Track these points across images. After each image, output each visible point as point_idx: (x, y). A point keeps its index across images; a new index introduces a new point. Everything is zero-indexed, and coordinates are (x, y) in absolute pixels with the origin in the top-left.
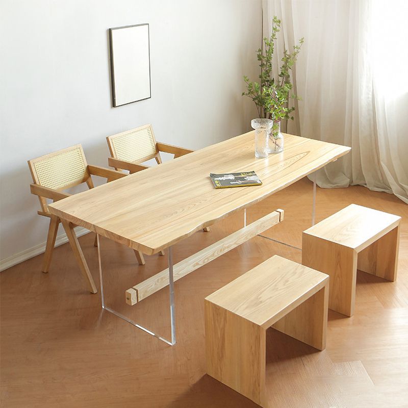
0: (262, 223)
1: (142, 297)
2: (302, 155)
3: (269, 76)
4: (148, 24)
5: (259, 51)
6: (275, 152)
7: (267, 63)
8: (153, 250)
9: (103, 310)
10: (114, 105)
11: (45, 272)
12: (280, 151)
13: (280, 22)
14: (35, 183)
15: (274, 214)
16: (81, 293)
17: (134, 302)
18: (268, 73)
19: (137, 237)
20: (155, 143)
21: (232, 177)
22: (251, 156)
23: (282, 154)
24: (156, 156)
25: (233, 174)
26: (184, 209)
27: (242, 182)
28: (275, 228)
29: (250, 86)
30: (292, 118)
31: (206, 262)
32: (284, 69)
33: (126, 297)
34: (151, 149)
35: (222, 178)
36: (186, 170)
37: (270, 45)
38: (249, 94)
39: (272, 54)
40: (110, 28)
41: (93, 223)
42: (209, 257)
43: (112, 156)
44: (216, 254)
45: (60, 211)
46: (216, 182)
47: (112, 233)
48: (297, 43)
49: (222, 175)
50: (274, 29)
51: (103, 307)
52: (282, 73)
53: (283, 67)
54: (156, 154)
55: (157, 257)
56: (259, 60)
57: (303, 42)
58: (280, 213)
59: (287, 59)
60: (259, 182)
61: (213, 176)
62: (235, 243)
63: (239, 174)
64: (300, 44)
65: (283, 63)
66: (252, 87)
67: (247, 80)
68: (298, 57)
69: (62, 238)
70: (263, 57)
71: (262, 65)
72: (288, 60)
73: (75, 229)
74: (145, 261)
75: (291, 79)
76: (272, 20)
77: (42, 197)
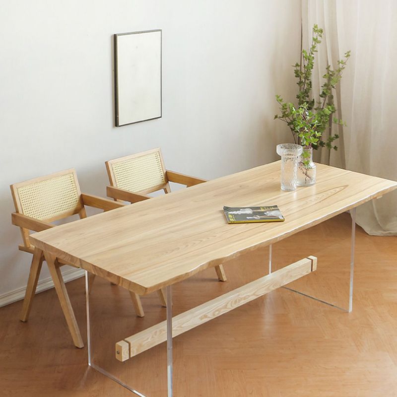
0: (289, 272)
1: (135, 351)
2: (338, 190)
3: (308, 96)
4: (161, 30)
5: (297, 65)
6: (305, 184)
7: (305, 81)
8: (146, 289)
9: (89, 368)
10: (116, 124)
11: (24, 320)
12: (311, 183)
13: (321, 31)
14: (17, 212)
15: (305, 261)
16: (65, 348)
17: (125, 357)
18: (306, 93)
19: (129, 274)
20: (165, 172)
21: (249, 212)
22: (276, 188)
23: (314, 187)
24: (165, 187)
25: (251, 208)
26: (187, 246)
27: (261, 217)
28: (306, 279)
29: (284, 107)
30: (335, 148)
31: (217, 314)
32: (325, 88)
33: (116, 350)
34: (158, 179)
35: (238, 212)
36: (196, 202)
37: (309, 59)
38: (283, 117)
39: (311, 70)
40: (115, 33)
41: (79, 257)
42: (221, 309)
43: (112, 184)
44: (229, 306)
45: (42, 242)
46: (230, 216)
47: (100, 269)
48: (342, 57)
49: (238, 209)
50: (315, 40)
51: (90, 364)
52: (323, 93)
53: (324, 85)
54: (165, 184)
55: (159, 309)
56: (296, 76)
57: (349, 55)
58: (312, 260)
59: (330, 76)
60: (281, 218)
61: (226, 209)
62: (254, 294)
63: (259, 208)
64: (346, 58)
65: (326, 81)
66: (286, 109)
67: (281, 100)
68: (343, 73)
69: (47, 281)
70: (301, 72)
71: (300, 83)
72: (332, 77)
73: (60, 268)
74: (145, 312)
75: (335, 100)
76: (312, 30)
77: (25, 229)
